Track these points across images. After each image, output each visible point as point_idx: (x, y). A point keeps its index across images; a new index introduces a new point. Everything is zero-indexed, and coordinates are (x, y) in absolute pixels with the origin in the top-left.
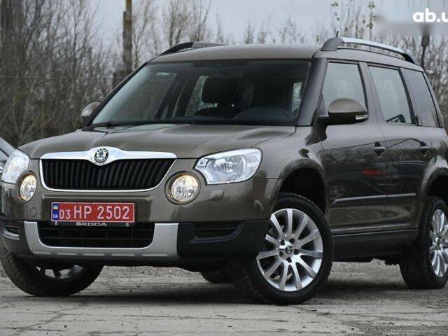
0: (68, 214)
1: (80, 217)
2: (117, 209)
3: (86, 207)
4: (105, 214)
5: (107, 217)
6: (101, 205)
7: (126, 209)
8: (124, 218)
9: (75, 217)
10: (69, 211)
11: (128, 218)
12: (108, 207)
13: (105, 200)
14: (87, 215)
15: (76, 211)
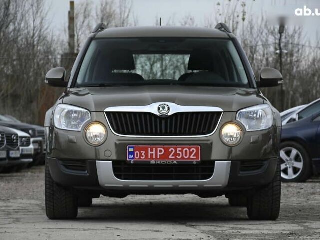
0: (143, 155)
1: (154, 157)
2: (186, 151)
3: (159, 149)
4: (176, 155)
5: (178, 157)
6: (172, 148)
7: (193, 151)
8: (192, 157)
9: (149, 157)
10: (144, 152)
11: (195, 158)
12: (178, 149)
13: (176, 144)
14: (160, 155)
15: (150, 153)
